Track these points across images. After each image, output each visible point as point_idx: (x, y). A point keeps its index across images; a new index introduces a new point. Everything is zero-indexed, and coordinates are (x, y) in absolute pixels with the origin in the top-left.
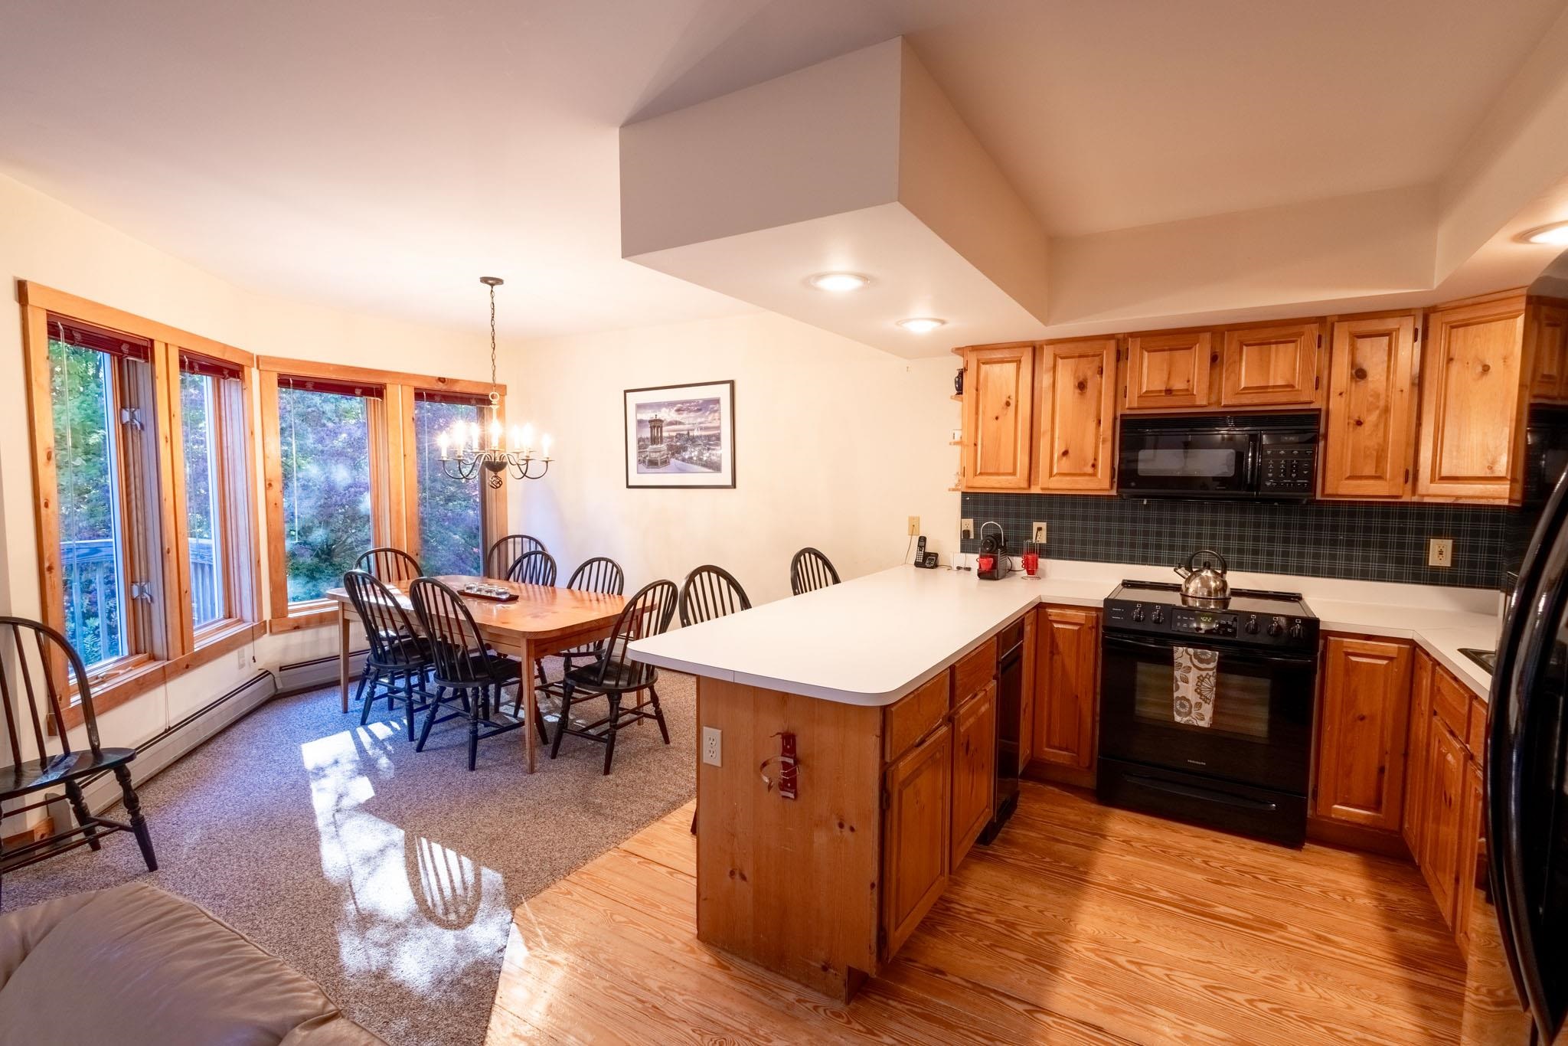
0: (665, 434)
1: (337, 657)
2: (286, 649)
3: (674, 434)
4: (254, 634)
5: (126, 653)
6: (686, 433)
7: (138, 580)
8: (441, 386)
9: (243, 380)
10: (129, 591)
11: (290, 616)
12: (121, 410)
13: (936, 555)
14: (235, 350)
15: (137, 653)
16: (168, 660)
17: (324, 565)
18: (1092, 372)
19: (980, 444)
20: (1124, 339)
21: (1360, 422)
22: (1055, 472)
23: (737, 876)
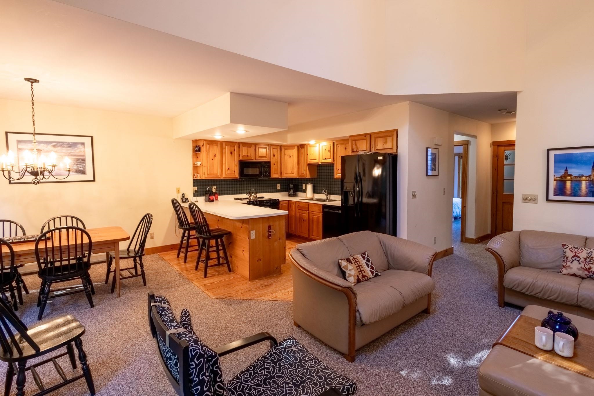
18: (233, 150)
19: (208, 166)
20: (239, 144)
21: (274, 164)
22: (227, 173)
23: (259, 261)
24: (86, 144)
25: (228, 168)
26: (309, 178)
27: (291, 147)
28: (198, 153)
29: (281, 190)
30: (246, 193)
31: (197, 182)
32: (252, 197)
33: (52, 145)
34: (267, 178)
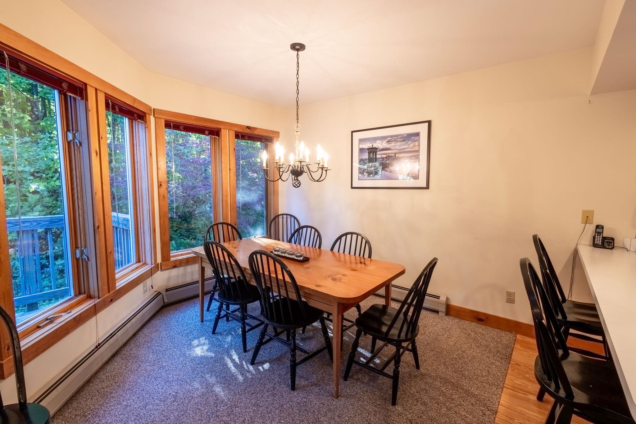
0: (378, 156)
1: (197, 282)
2: (169, 279)
3: (385, 156)
4: (151, 273)
5: (73, 295)
6: (393, 155)
7: (79, 246)
8: (248, 131)
9: (145, 122)
10: (74, 254)
11: (172, 259)
12: (66, 132)
13: (613, 239)
14: (141, 103)
15: (80, 294)
16: (99, 298)
17: (183, 222)
24: (421, 135)
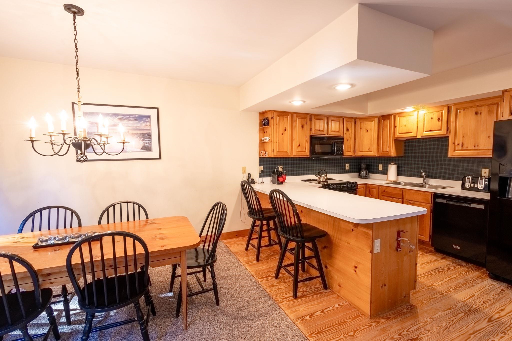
13: (254, 179)
18: (304, 123)
19: (278, 142)
20: (311, 115)
21: (348, 140)
22: (297, 151)
23: (384, 286)
24: (152, 117)
25: (299, 144)
26: (396, 157)
27: (369, 118)
28: (267, 126)
29: (350, 170)
30: (315, 174)
31: (263, 161)
32: (322, 179)
33: (118, 118)
34: (339, 157)
